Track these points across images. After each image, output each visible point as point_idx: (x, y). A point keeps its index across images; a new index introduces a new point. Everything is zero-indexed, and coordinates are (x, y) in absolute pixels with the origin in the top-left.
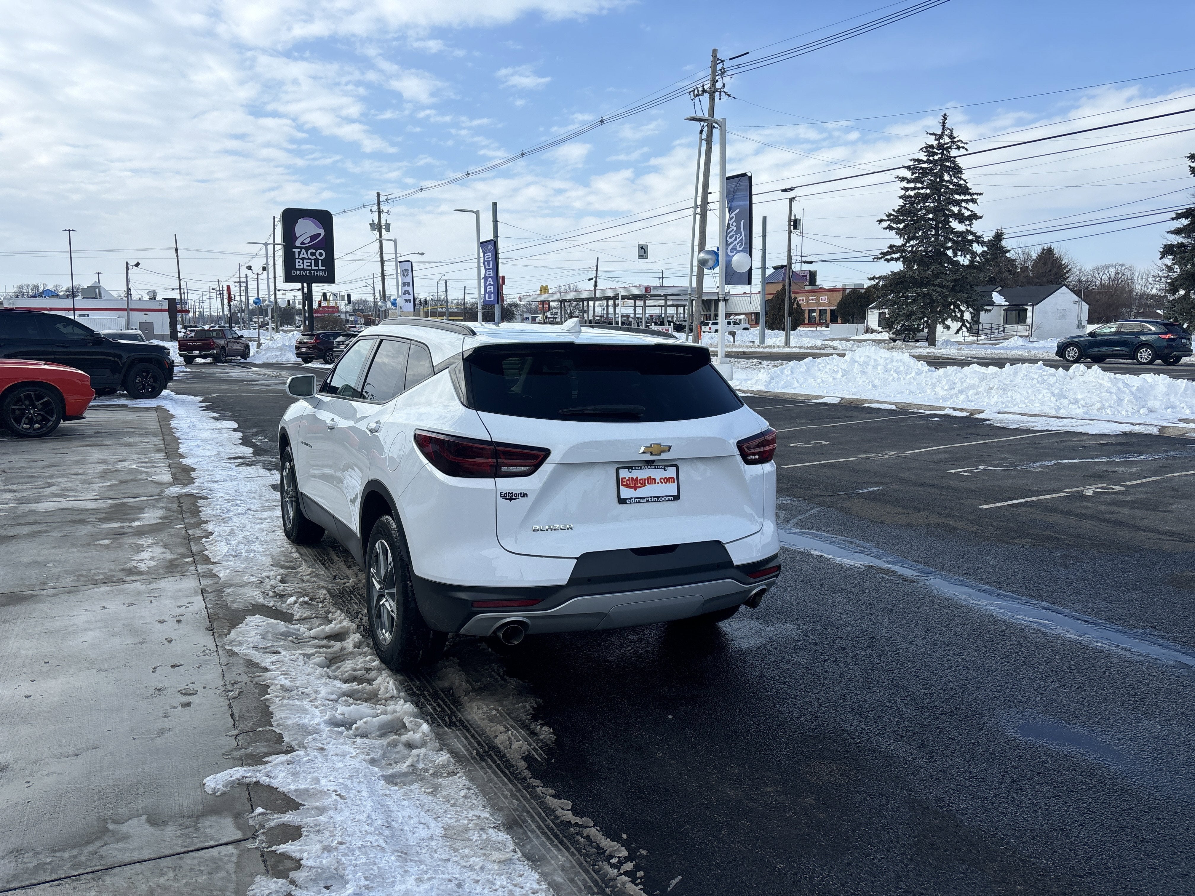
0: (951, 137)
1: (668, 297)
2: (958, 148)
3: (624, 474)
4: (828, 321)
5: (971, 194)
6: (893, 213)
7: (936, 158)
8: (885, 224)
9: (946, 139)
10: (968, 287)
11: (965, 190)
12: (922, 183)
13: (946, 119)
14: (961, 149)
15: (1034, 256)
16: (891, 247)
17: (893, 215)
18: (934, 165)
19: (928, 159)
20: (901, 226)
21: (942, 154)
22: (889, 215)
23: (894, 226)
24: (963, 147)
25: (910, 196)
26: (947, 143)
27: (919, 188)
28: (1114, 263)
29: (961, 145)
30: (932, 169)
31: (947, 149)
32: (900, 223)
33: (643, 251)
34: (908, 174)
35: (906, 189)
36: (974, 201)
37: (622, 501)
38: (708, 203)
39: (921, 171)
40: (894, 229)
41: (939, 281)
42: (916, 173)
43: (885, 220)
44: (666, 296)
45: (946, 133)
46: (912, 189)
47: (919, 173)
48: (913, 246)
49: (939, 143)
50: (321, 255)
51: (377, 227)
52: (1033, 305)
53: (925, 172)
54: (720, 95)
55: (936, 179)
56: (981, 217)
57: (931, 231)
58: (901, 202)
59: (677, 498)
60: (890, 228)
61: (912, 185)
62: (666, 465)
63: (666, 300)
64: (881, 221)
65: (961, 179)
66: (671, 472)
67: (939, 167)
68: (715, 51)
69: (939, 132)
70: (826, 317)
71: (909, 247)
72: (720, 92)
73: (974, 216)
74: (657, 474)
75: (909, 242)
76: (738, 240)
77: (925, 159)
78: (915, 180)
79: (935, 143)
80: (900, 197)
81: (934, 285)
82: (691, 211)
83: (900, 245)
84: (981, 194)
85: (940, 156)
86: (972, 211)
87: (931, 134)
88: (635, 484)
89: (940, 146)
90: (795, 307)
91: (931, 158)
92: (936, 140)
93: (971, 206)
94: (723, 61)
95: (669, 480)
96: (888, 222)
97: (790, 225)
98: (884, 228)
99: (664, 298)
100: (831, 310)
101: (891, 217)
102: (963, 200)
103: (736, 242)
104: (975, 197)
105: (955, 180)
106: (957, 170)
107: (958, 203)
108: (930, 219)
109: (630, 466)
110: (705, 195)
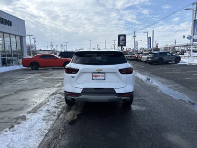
3: (94, 74)
37: (93, 79)
50: (124, 42)
51: (134, 36)
59: (104, 79)
62: (103, 73)
66: (104, 74)
74: (101, 75)
88: (96, 76)
95: (103, 76)
109: (95, 73)
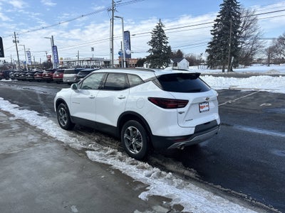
3: (200, 105)
6: (150, 41)
8: (148, 44)
11: (165, 36)
13: (160, 20)
15: (177, 51)
16: (150, 49)
23: (151, 44)
24: (164, 27)
25: (154, 37)
31: (161, 27)
33: (93, 49)
37: (200, 112)
42: (155, 32)
45: (161, 23)
51: (15, 42)
52: (178, 62)
55: (159, 34)
59: (209, 110)
71: (154, 49)
73: (167, 43)
80: (151, 38)
84: (168, 37)
88: (202, 107)
91: (158, 29)
92: (158, 25)
93: (167, 40)
94: (115, 3)
95: (207, 106)
100: (135, 64)
105: (163, 34)
106: (163, 31)
107: (164, 39)
108: (158, 43)
110: (113, 35)
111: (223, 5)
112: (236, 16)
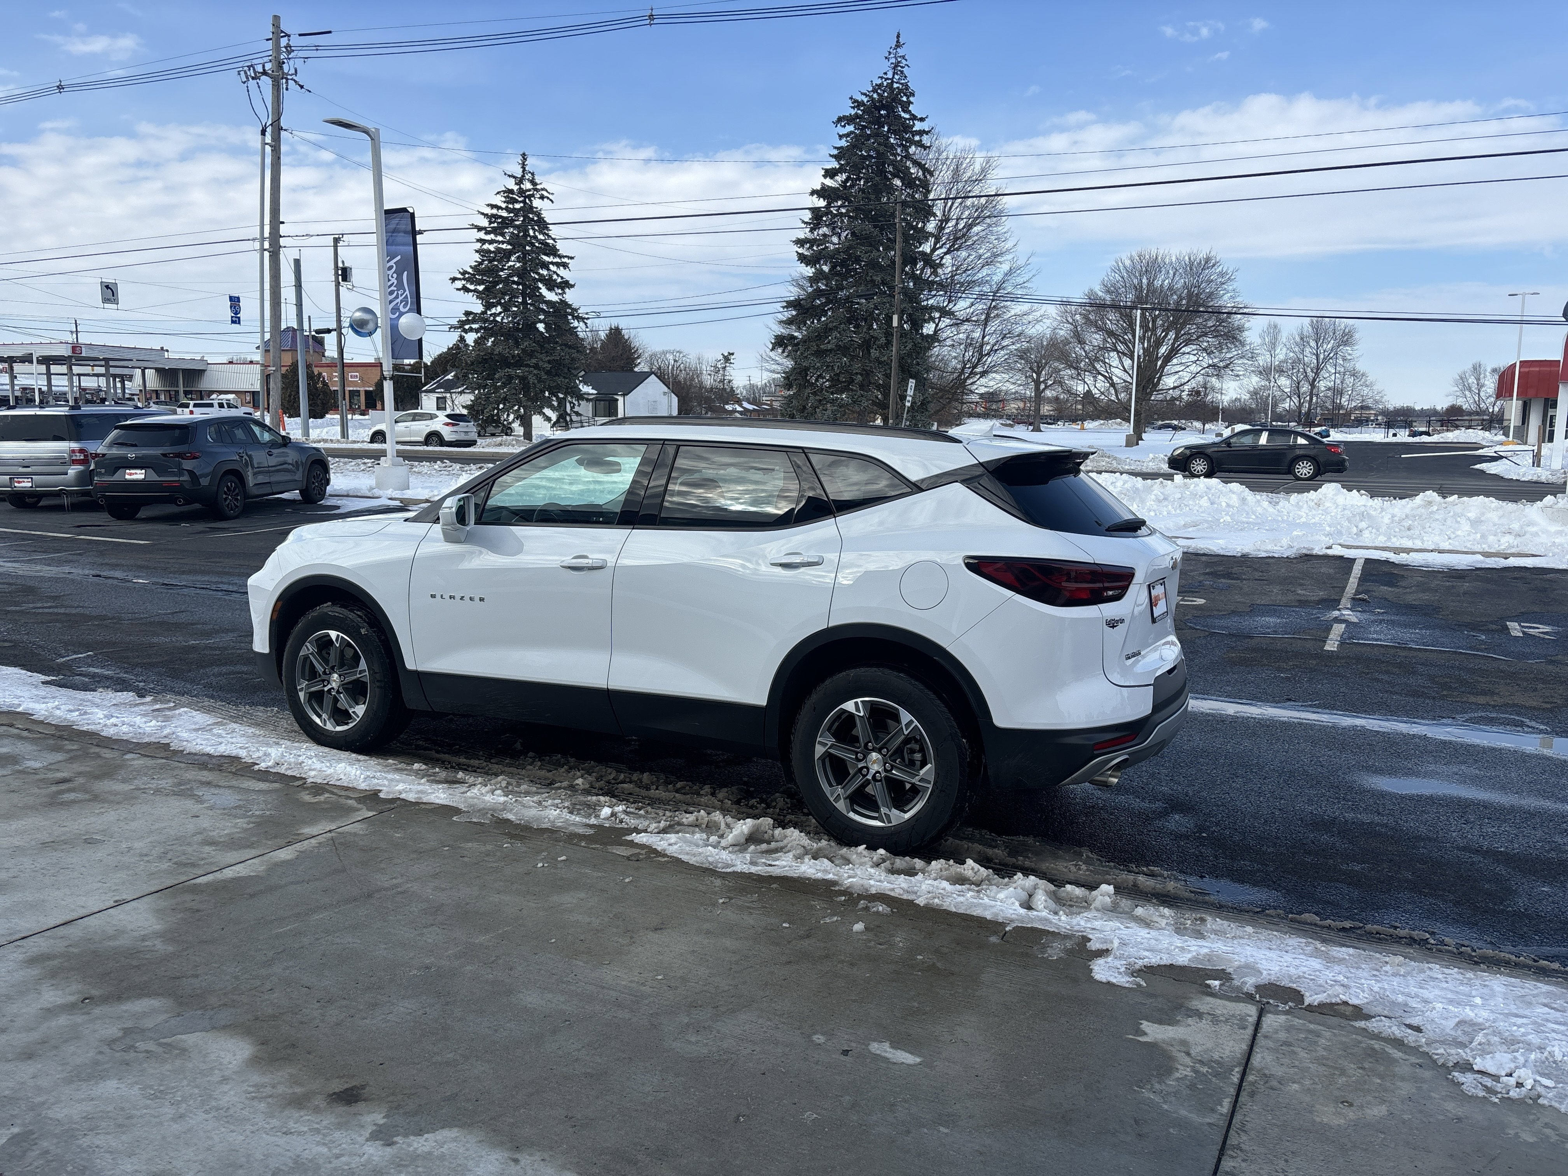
0: (533, 182)
1: (111, 363)
2: (542, 197)
4: (363, 407)
5: (560, 257)
6: (470, 271)
7: (517, 206)
8: (459, 284)
9: (527, 185)
10: (566, 370)
11: (553, 251)
12: (503, 235)
13: (526, 159)
14: (545, 199)
15: (603, 335)
16: (467, 313)
17: (469, 273)
18: (516, 215)
19: (507, 207)
20: (481, 288)
21: (524, 202)
22: (464, 273)
23: (472, 287)
24: (548, 198)
25: (489, 251)
26: (529, 190)
27: (499, 242)
28: (672, 349)
29: (545, 193)
30: (513, 220)
31: (530, 197)
32: (479, 285)
34: (484, 223)
35: (482, 241)
36: (565, 266)
38: (281, 236)
39: (500, 220)
40: (471, 291)
41: (534, 361)
42: (494, 223)
43: (460, 279)
44: (107, 360)
45: (527, 177)
46: (491, 242)
47: (498, 223)
48: (495, 315)
49: (520, 188)
52: (624, 395)
53: (506, 223)
54: (287, 83)
55: (519, 232)
56: (573, 286)
57: (518, 297)
58: (477, 257)
60: (465, 289)
61: (489, 237)
63: (107, 366)
64: (454, 280)
65: (549, 236)
67: (522, 219)
68: (276, 18)
69: (519, 174)
70: (359, 401)
71: (491, 315)
72: (287, 79)
73: (566, 285)
75: (490, 310)
76: (400, 298)
77: (504, 205)
78: (494, 231)
79: (516, 188)
80: (477, 251)
81: (528, 366)
82: (257, 245)
83: (479, 312)
84: (572, 258)
85: (522, 205)
86: (562, 278)
87: (509, 176)
89: (521, 192)
90: (320, 385)
91: (511, 206)
92: (516, 184)
93: (562, 271)
94: (289, 36)
96: (464, 282)
97: (337, 274)
98: (458, 289)
99: (103, 363)
100: (366, 391)
101: (467, 276)
102: (552, 263)
103: (398, 300)
104: (565, 260)
105: (541, 237)
106: (543, 225)
107: (545, 265)
108: (514, 282)
110: (276, 222)
111: (849, 120)
112: (909, 182)
